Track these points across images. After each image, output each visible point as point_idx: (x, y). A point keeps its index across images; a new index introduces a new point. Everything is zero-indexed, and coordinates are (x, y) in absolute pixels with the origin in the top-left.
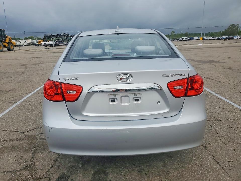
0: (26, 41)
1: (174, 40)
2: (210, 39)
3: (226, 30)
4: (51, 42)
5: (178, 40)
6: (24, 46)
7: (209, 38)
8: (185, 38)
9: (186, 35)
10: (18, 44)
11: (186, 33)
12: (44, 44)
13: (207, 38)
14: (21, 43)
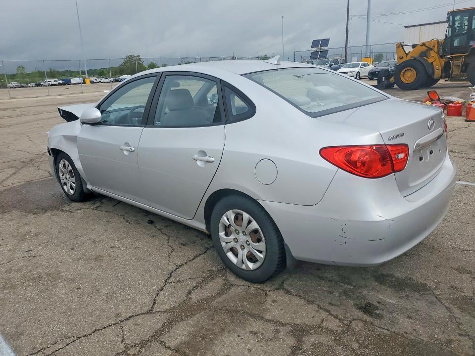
1: (29, 85)
2: (102, 81)
3: (122, 65)
5: (38, 85)
7: (99, 80)
8: (55, 81)
9: (52, 74)
11: (51, 70)
13: (96, 79)
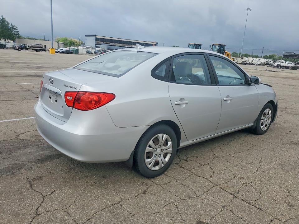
0: (260, 60)
4: (288, 63)
6: (256, 65)
10: (250, 62)
12: (278, 65)
14: (253, 61)
